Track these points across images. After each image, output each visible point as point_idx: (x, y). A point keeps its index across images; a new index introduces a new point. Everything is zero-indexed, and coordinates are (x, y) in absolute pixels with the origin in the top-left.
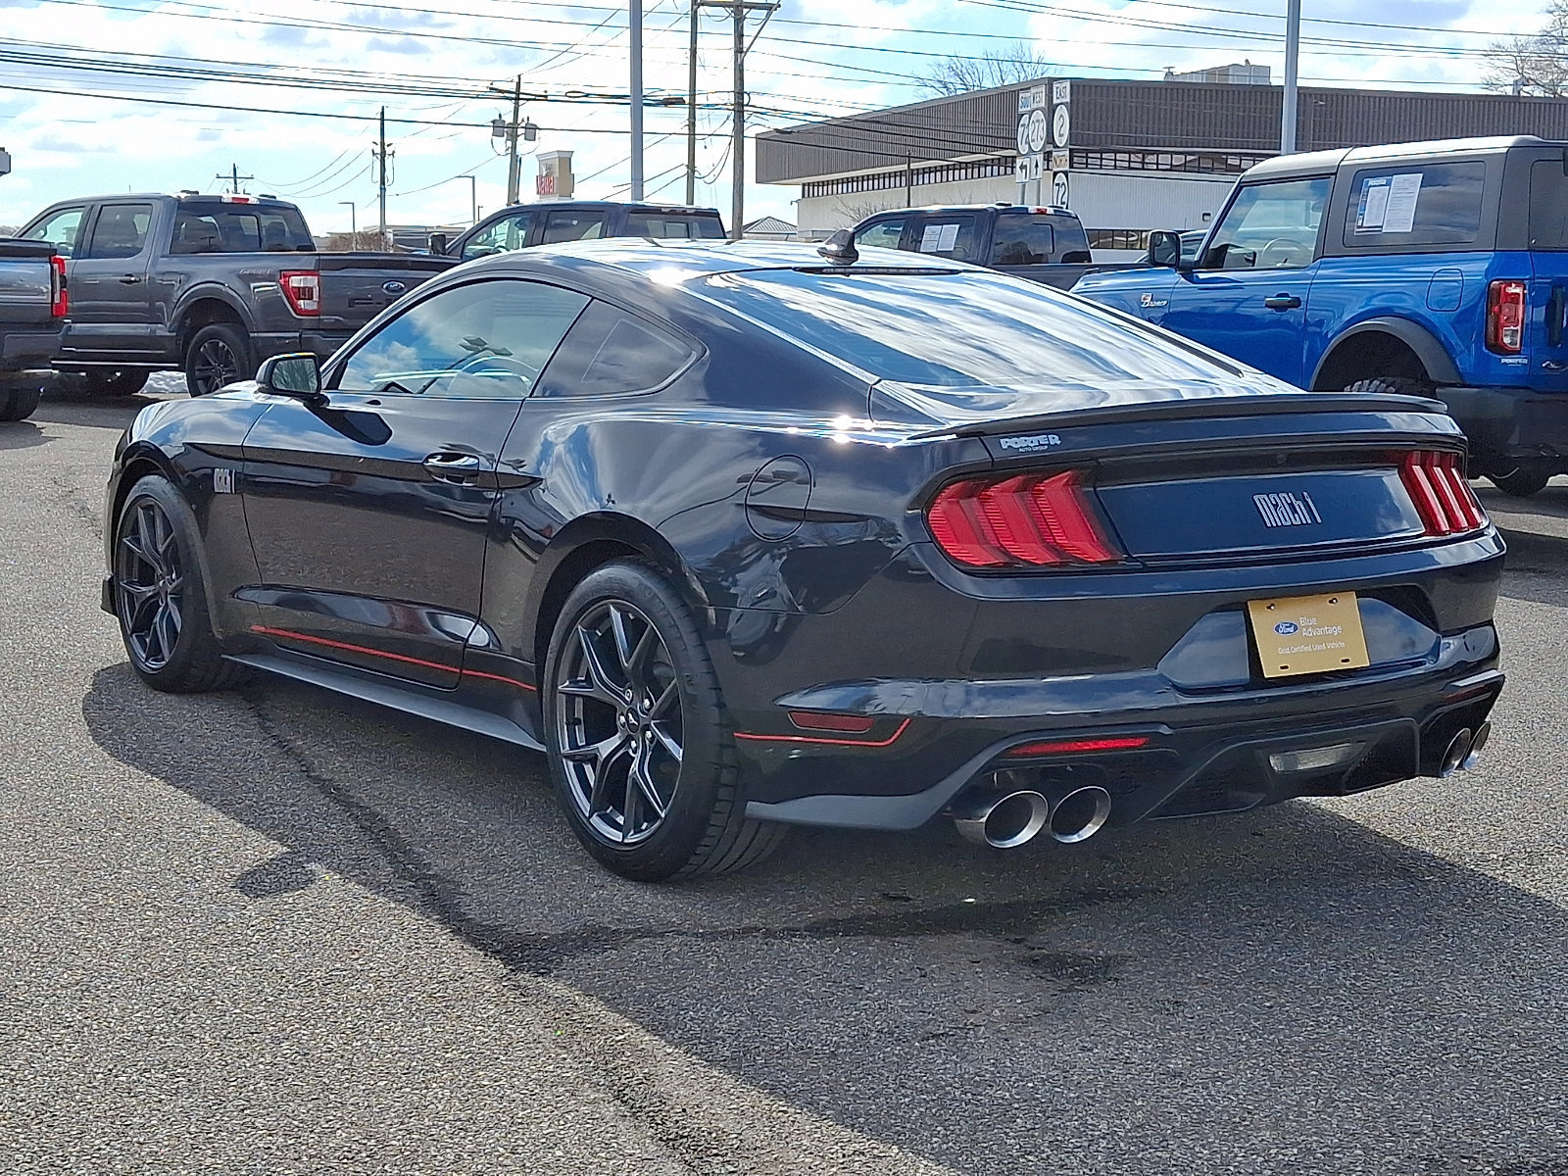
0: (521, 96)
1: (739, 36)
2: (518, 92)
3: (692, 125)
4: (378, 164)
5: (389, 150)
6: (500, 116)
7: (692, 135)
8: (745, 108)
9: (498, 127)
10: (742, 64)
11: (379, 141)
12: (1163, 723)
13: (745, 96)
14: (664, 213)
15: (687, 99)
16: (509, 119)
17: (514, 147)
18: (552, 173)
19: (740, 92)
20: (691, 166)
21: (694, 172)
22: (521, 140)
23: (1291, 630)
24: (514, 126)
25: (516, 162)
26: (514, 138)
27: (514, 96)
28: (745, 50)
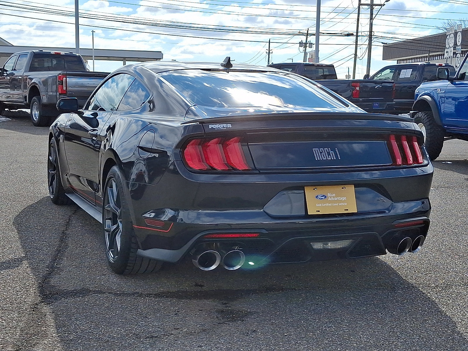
0: (308, 34)
1: (372, 14)
2: (307, 33)
3: (357, 42)
4: (268, 56)
5: (271, 52)
6: (302, 41)
7: (356, 45)
8: (373, 36)
9: (301, 44)
10: (372, 23)
11: (268, 49)
12: (264, 229)
13: (373, 32)
14: (315, 66)
15: (355, 34)
16: (304, 42)
17: (305, 50)
18: (313, 57)
19: (371, 31)
20: (356, 55)
21: (356, 56)
22: (308, 48)
23: (324, 197)
24: (306, 43)
25: (306, 54)
26: (305, 47)
27: (306, 34)
28: (373, 18)
